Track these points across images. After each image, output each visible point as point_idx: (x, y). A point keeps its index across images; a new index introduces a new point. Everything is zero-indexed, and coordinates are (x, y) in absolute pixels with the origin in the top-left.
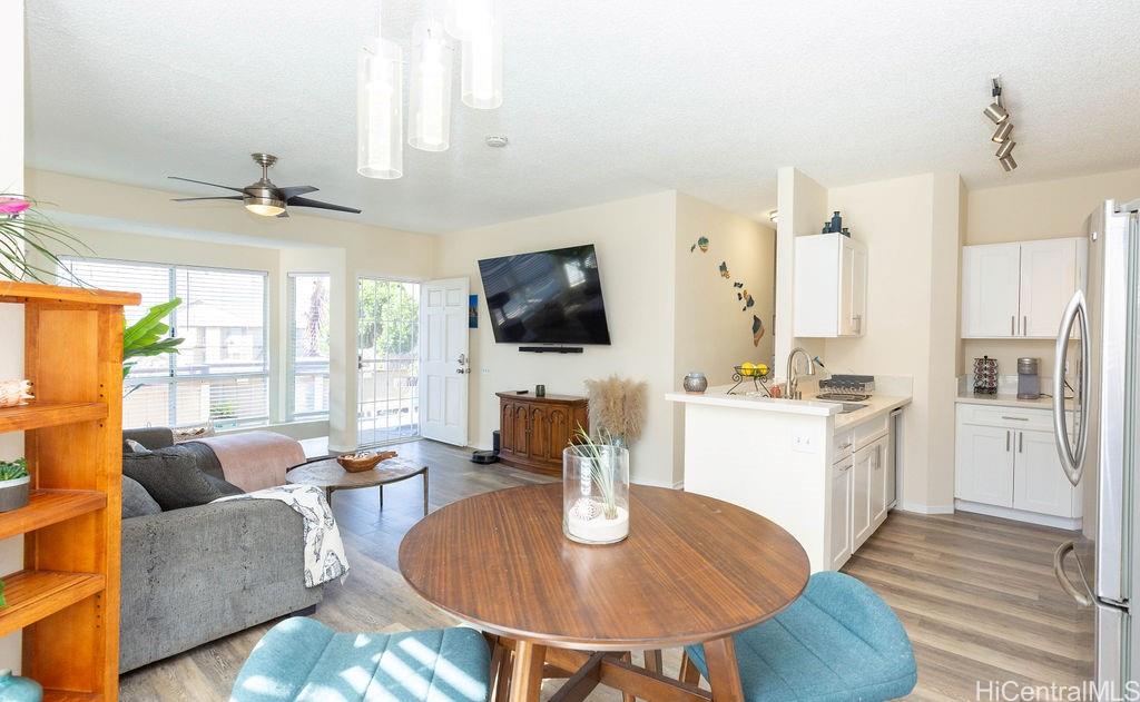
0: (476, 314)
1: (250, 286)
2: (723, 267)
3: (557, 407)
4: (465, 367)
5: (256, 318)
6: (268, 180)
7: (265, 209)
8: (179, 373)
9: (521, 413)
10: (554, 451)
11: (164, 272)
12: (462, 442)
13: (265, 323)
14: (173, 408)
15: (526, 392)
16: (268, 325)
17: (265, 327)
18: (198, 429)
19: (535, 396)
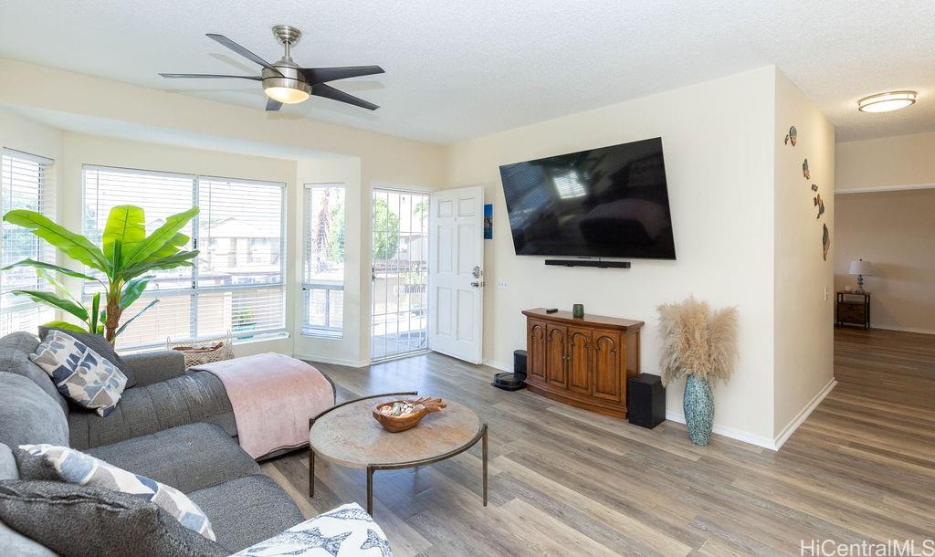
0: (491, 225)
1: (268, 198)
2: (805, 166)
3: (606, 333)
4: (480, 280)
5: (274, 229)
6: (291, 60)
7: (287, 93)
8: (201, 284)
9: (557, 337)
10: (601, 384)
11: (187, 183)
12: (477, 359)
13: (282, 234)
14: (194, 321)
15: (555, 311)
16: (285, 236)
17: (282, 238)
18: (217, 342)
19: (572, 318)
